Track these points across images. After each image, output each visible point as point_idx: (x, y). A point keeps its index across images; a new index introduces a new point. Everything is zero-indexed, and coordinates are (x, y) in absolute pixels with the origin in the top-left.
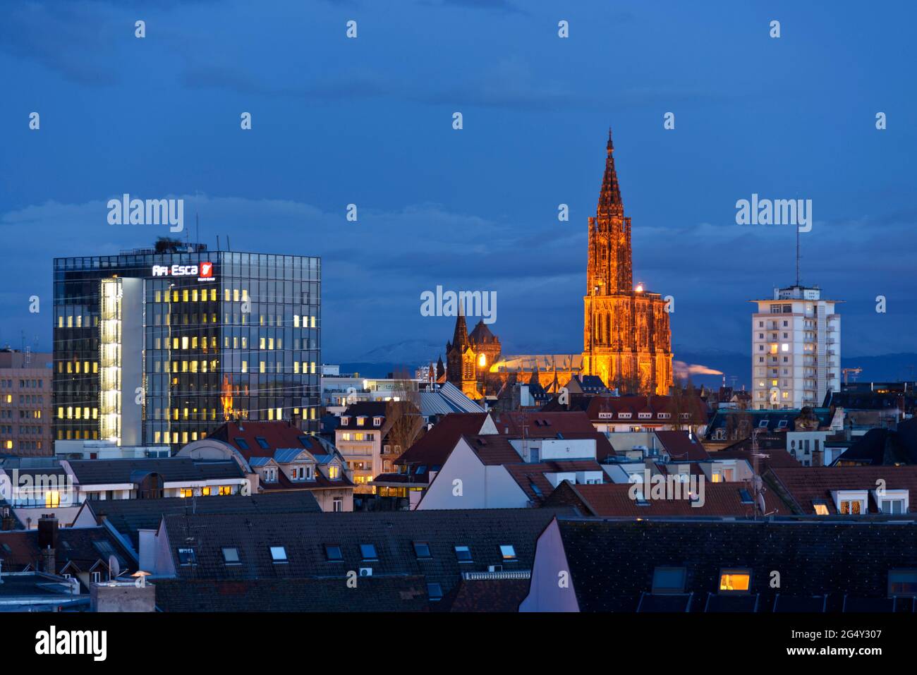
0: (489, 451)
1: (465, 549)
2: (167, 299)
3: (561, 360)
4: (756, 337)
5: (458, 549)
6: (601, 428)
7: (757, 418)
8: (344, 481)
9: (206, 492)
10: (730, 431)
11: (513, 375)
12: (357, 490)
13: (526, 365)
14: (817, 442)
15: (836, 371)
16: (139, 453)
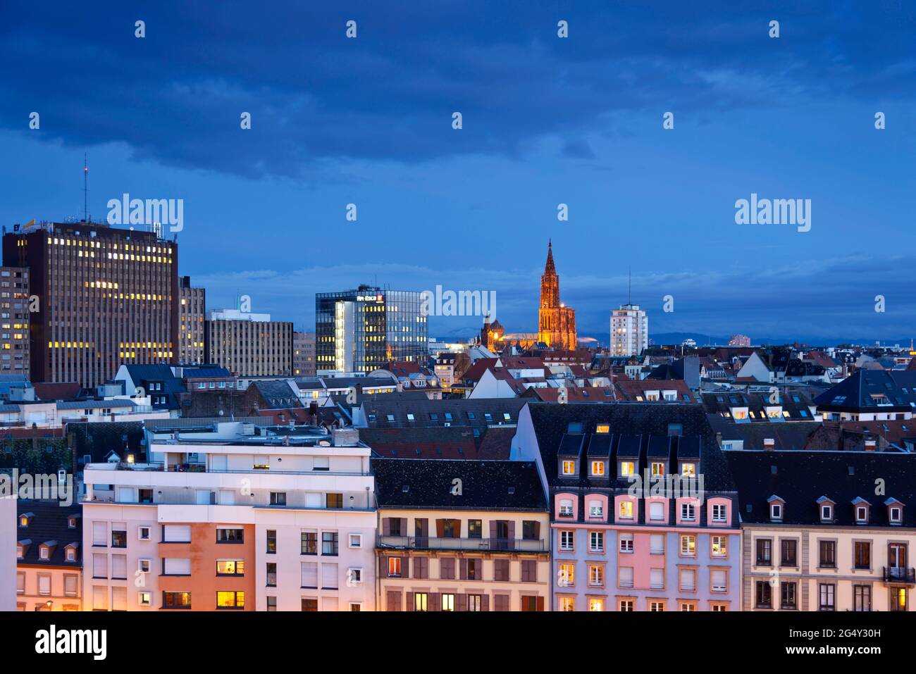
0: (499, 374)
1: (489, 415)
2: (363, 311)
3: (529, 336)
4: (612, 326)
5: (486, 415)
6: (546, 364)
7: (612, 360)
8: (438, 387)
9: (380, 391)
10: (601, 366)
11: (509, 342)
12: (444, 391)
13: (515, 338)
14: (638, 370)
15: (646, 340)
16: (352, 375)
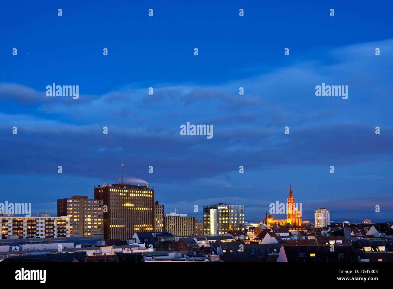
0: (272, 235)
1: (268, 250)
2: (221, 212)
3: (283, 220)
4: (315, 216)
5: (267, 250)
6: (290, 231)
7: (316, 229)
8: (249, 239)
9: (227, 241)
10: (311, 231)
11: (275, 223)
12: (251, 241)
13: (278, 221)
14: (326, 233)
15: (329, 222)
16: (217, 235)
